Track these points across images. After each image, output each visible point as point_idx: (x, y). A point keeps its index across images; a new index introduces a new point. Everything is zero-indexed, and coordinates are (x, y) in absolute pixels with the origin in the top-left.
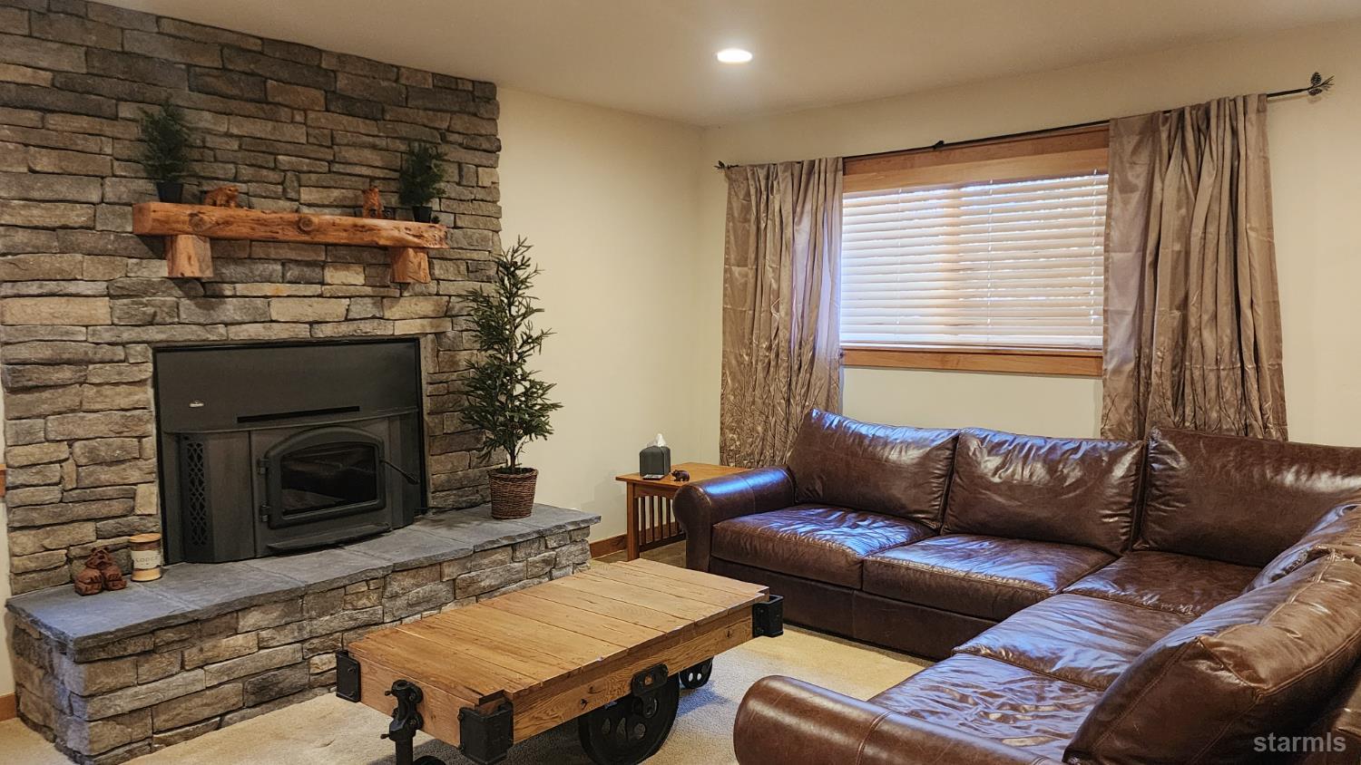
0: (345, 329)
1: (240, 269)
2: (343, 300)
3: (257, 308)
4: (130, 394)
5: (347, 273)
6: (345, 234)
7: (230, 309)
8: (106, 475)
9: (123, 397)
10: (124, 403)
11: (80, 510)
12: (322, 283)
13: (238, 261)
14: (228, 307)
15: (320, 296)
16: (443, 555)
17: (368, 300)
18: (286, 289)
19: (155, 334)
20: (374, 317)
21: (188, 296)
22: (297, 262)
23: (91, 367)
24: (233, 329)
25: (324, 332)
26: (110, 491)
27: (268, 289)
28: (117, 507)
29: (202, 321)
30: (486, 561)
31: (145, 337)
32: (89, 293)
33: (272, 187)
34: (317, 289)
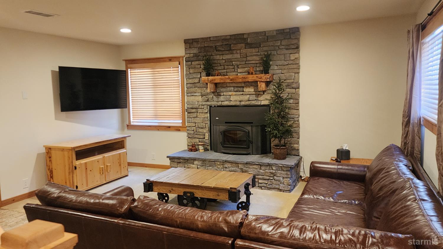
0: (247, 103)
1: (225, 89)
2: (248, 95)
3: (227, 98)
4: (204, 115)
5: (249, 89)
6: (241, 80)
7: (222, 98)
8: (200, 130)
9: (203, 116)
10: (203, 117)
11: (196, 136)
12: (243, 91)
13: (224, 87)
14: (221, 98)
15: (243, 94)
16: (237, 161)
17: (254, 95)
18: (234, 93)
19: (208, 103)
20: (256, 100)
21: (215, 96)
22: (237, 87)
23: (199, 109)
24: (223, 102)
25: (243, 103)
26: (201, 133)
27: (230, 93)
28: (202, 137)
29: (217, 101)
30: (251, 167)
31: (207, 104)
32: (198, 95)
33: (231, 70)
34: (242, 93)
